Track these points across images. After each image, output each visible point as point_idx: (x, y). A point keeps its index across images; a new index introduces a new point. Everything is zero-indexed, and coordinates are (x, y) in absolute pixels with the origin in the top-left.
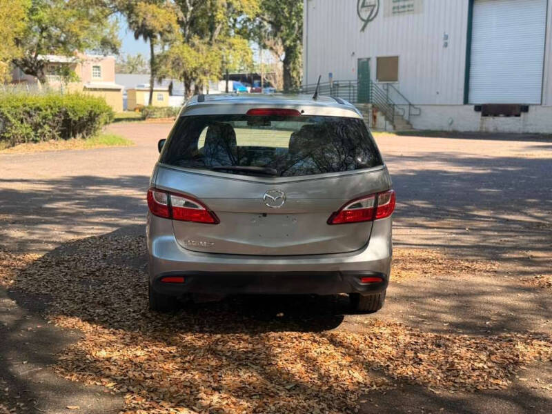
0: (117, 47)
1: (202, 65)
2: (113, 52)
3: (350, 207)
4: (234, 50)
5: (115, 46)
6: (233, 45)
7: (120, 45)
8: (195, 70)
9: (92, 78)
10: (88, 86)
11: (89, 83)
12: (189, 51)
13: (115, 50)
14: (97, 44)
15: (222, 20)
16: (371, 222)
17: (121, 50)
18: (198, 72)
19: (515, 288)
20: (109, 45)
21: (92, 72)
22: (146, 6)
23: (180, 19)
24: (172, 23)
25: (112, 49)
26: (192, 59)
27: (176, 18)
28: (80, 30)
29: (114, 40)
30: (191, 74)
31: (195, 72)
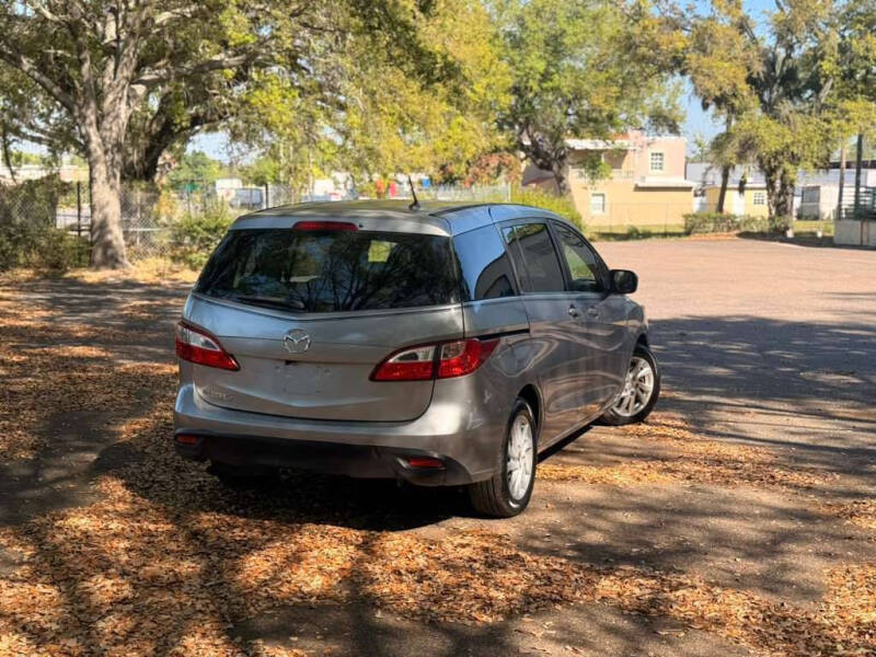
0: (678, 123)
1: (788, 146)
2: (671, 132)
3: (401, 358)
4: (848, 120)
5: (674, 121)
6: (847, 112)
7: (682, 119)
8: (776, 155)
9: (650, 171)
10: (641, 184)
11: (643, 178)
12: (768, 126)
13: (674, 129)
14: (644, 121)
15: (831, 72)
16: (431, 382)
17: (681, 126)
18: (780, 158)
19: (791, 514)
20: (666, 122)
21: (650, 161)
22: (699, 59)
23: (755, 76)
24: (737, 83)
25: (670, 126)
26: (772, 136)
27: (746, 74)
28: (605, 102)
29: (675, 112)
30: (769, 162)
31: (776, 158)
